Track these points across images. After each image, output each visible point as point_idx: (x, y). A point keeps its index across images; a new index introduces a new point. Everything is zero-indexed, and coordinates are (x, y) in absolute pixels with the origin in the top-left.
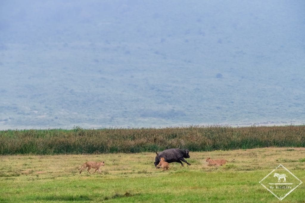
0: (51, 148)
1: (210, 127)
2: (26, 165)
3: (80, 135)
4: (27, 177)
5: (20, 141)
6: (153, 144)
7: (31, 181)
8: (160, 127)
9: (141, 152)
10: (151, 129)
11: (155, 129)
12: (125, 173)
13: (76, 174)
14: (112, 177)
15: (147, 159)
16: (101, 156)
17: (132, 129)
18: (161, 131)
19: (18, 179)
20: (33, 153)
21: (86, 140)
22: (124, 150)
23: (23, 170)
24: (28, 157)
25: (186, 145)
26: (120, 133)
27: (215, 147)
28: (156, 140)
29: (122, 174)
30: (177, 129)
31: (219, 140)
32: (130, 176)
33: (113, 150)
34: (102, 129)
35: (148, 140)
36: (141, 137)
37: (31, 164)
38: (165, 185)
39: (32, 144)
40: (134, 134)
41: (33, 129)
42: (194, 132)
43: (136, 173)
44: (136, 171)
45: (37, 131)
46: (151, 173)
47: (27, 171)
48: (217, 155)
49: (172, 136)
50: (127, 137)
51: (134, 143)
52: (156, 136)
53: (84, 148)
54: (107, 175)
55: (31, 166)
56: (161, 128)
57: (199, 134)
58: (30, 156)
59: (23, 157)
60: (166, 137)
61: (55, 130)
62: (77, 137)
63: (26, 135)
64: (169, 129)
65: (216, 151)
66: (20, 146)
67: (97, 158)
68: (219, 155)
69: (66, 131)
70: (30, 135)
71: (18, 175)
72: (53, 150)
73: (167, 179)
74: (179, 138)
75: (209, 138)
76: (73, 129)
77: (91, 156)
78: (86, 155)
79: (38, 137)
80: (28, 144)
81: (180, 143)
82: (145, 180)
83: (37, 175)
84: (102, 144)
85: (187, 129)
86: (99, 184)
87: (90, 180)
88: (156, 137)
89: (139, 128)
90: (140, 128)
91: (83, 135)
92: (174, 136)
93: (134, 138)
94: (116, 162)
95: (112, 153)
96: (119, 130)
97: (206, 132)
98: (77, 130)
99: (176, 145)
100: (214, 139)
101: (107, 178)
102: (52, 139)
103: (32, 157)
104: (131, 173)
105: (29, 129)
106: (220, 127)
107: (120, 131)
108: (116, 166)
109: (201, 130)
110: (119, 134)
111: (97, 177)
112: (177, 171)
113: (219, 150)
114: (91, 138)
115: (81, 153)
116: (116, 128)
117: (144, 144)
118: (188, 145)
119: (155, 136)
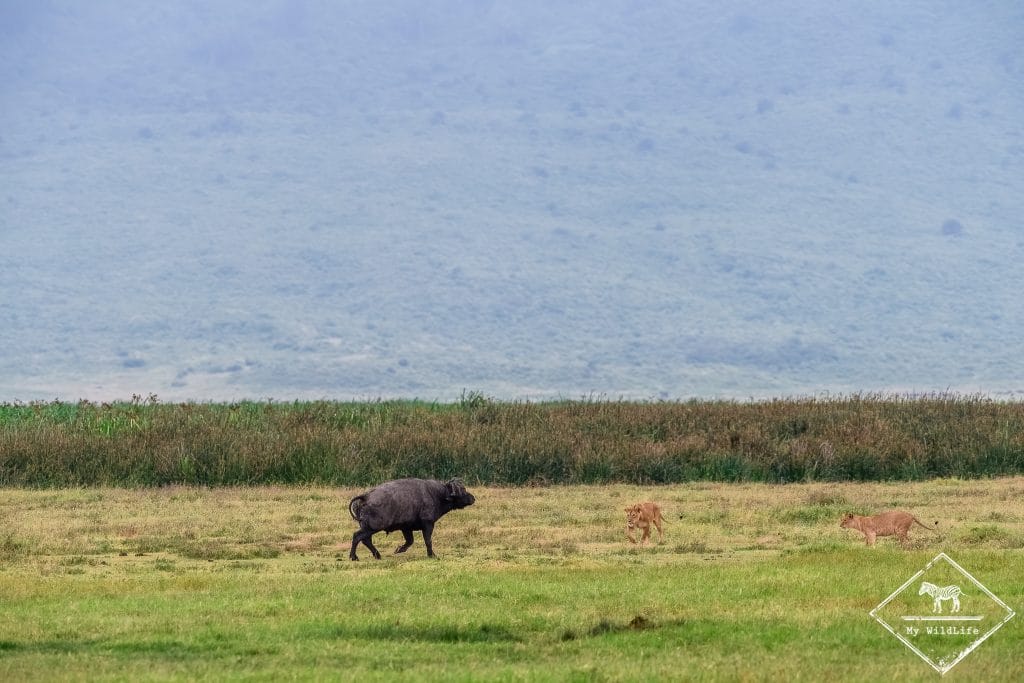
0: (386, 463)
1: (918, 399)
2: (300, 519)
3: (482, 420)
4: (302, 560)
5: (280, 439)
6: (727, 454)
7: (317, 575)
8: (752, 398)
9: (687, 481)
10: (720, 402)
11: (735, 406)
12: (633, 552)
13: (470, 551)
14: (587, 563)
15: (705, 505)
16: (552, 491)
17: (658, 404)
18: (755, 412)
19: (276, 569)
20: (325, 479)
21: (502, 437)
22: (630, 475)
23: (290, 538)
24: (307, 493)
25: (836, 458)
26: (618, 415)
27: (936, 468)
28: (737, 439)
29: (621, 553)
30: (810, 405)
31: (948, 445)
32: (649, 561)
33: (593, 474)
34: (556, 402)
35: (712, 439)
36: (689, 430)
37: (315, 515)
38: (767, 591)
39: (321, 450)
40: (664, 420)
41: (326, 399)
42: (866, 414)
43: (670, 551)
44: (671, 545)
45: (337, 404)
46: (719, 551)
47: (304, 540)
48: (940, 494)
49: (792, 429)
50: (640, 430)
51: (664, 450)
52: (737, 428)
53: (496, 464)
54: (574, 558)
55: (317, 525)
56: (756, 400)
57: (880, 423)
58: (314, 490)
59: (290, 492)
60: (772, 433)
61: (400, 402)
62: (474, 428)
63: (300, 421)
64: (780, 404)
65: (939, 479)
66: (282, 455)
67: (539, 500)
68: (949, 494)
69: (433, 407)
70: (314, 418)
71: (275, 555)
72: (392, 470)
73: (775, 574)
74: (817, 434)
75: (917, 437)
76: (459, 400)
77: (517, 491)
78: (502, 490)
79: (341, 427)
80: (308, 451)
81: (818, 453)
82: (698, 575)
83: (338, 556)
84: (556, 452)
85: (842, 406)
86: (545, 588)
87: (516, 572)
88: (739, 432)
89: (682, 402)
90: (685, 399)
91: (491, 424)
92: (798, 429)
93: (663, 436)
94: (603, 514)
95: (591, 482)
96: (614, 406)
97: (907, 415)
98: (474, 405)
99: (805, 458)
100: (932, 441)
101: (573, 567)
102: (388, 433)
103: (321, 492)
104: (653, 551)
105: (312, 400)
106: (953, 401)
107: (618, 409)
108: (601, 528)
109: (889, 409)
110: (614, 421)
111: (540, 562)
112: (806, 547)
113: (950, 477)
114: (521, 432)
115: (488, 481)
116: (605, 399)
117: (698, 454)
118: (845, 459)
119: (733, 428)
